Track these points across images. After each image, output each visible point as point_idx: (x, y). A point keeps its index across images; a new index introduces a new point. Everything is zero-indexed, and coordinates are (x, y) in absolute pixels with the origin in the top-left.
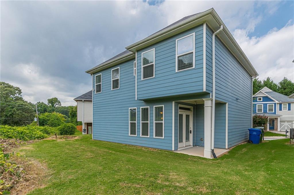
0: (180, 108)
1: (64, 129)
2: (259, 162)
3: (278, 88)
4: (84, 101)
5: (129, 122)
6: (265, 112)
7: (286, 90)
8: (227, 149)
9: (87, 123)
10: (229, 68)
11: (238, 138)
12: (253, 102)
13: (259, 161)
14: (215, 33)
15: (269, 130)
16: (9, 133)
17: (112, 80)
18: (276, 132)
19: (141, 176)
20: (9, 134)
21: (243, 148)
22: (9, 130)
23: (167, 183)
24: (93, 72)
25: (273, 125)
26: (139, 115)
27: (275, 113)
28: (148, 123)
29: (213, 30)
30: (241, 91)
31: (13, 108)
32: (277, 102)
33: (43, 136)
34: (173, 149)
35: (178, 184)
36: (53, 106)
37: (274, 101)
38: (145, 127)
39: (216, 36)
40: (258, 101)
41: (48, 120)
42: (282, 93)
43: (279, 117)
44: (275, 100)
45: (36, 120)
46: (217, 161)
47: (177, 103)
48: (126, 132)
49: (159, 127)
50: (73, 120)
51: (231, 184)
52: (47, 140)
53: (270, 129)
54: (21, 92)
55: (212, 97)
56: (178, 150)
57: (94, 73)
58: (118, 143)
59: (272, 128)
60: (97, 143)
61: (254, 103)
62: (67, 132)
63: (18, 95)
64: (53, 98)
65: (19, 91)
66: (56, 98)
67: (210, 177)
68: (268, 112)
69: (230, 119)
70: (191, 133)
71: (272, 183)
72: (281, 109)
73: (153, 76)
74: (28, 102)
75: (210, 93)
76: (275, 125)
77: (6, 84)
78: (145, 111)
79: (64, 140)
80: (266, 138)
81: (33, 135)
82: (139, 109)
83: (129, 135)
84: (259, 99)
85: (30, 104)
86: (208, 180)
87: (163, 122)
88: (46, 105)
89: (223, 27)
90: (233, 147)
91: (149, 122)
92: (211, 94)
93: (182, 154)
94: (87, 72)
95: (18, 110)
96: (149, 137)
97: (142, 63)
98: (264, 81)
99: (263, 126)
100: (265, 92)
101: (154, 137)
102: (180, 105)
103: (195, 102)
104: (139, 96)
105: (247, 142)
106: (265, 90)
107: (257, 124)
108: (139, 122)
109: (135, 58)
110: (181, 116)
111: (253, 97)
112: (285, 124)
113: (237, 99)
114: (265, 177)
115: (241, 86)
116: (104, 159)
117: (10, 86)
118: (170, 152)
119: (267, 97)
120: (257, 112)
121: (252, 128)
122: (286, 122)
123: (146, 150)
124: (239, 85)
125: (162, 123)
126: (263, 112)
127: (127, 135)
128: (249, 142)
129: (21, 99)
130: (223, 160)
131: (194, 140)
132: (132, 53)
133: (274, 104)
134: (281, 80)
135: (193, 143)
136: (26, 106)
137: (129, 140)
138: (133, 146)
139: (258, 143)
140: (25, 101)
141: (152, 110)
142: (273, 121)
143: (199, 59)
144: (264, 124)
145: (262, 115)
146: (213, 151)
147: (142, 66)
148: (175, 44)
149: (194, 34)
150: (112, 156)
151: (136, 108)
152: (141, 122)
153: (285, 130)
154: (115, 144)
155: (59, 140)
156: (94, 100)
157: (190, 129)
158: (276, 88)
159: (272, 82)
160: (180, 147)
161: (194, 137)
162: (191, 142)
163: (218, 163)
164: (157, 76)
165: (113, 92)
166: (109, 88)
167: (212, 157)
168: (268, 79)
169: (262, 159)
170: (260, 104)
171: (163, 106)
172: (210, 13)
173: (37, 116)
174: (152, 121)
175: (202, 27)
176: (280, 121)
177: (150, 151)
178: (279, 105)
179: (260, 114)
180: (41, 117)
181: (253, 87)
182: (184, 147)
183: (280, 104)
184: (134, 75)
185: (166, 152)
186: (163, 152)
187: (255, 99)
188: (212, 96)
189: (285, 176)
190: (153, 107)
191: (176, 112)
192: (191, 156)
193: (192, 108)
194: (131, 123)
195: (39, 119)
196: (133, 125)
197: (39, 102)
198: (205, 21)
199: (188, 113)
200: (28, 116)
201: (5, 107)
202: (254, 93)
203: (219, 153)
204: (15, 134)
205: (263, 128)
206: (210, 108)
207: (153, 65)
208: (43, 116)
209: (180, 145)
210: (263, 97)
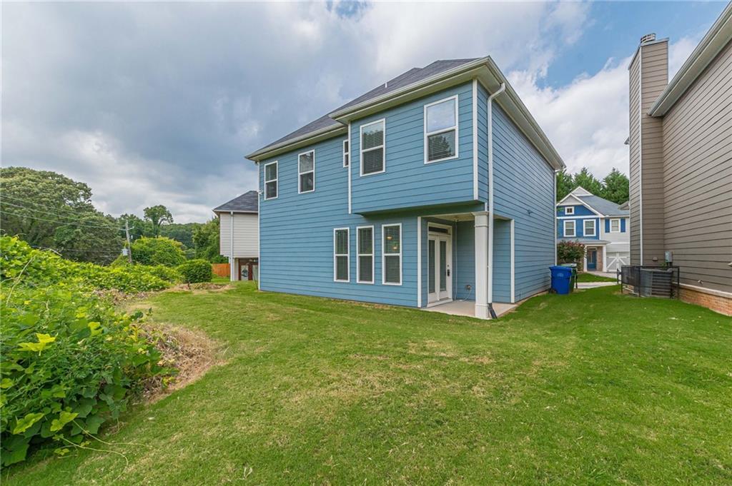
0: (432, 229)
1: (189, 271)
2: (569, 323)
3: (601, 189)
4: (234, 213)
5: (335, 255)
6: (580, 235)
7: (617, 194)
8: (513, 304)
9: (240, 259)
10: (515, 156)
11: (531, 283)
12: (558, 216)
13: (568, 321)
14: (493, 96)
15: (588, 270)
16: (100, 279)
17: (299, 174)
18: (600, 274)
19: (379, 346)
20: (101, 281)
21: (542, 302)
22: (100, 273)
23: (426, 354)
24: (260, 158)
25: (595, 261)
26: (355, 241)
27: (597, 237)
28: (371, 257)
29: (488, 90)
30: (536, 197)
31: (74, 227)
32: (600, 216)
33: (162, 285)
34: (419, 306)
35: (443, 354)
36: (155, 222)
37: (595, 214)
38: (366, 264)
39: (494, 101)
40: (566, 213)
41: (152, 253)
42: (609, 198)
43: (605, 244)
44: (597, 213)
45: (125, 252)
46: (499, 323)
47: (425, 220)
48: (329, 275)
49: (392, 263)
50: (201, 253)
51: (525, 352)
52: (173, 292)
53: (590, 267)
54: (91, 195)
55: (488, 210)
56: (428, 306)
57: (262, 160)
58: (313, 297)
59: (593, 266)
60: (271, 296)
61: (559, 218)
62: (196, 276)
63: (82, 199)
64: (156, 207)
65: (86, 191)
66: (163, 207)
67: (492, 344)
68: (584, 235)
69: (519, 248)
70: (448, 275)
71: (586, 349)
72: (607, 230)
73: (382, 169)
74: (105, 215)
75: (484, 203)
76: (598, 260)
77: (58, 176)
78: (365, 235)
79: (205, 292)
80: (581, 286)
81: (143, 283)
82: (353, 230)
83: (335, 280)
84: (568, 210)
85: (109, 218)
86: (489, 348)
87: (400, 255)
88: (140, 221)
89: (506, 87)
90: (523, 301)
91: (373, 255)
92: (486, 204)
93: (436, 313)
94: (249, 158)
95: (84, 232)
96: (373, 282)
97: (361, 144)
98: (577, 176)
99: (575, 263)
100: (578, 197)
101: (383, 283)
102: (430, 224)
103: (456, 217)
104: (356, 207)
105: (547, 292)
106: (579, 192)
107: (565, 258)
108: (354, 255)
109: (347, 134)
110: (432, 243)
111: (557, 207)
112: (616, 258)
113: (530, 212)
114: (577, 342)
115: (536, 188)
116: (302, 322)
117: (65, 181)
118: (416, 309)
119: (582, 207)
120: (565, 236)
121: (556, 265)
122: (618, 255)
123: (370, 308)
124: (533, 186)
125: (398, 257)
126: (575, 235)
127: (330, 280)
128: (550, 291)
129: (90, 208)
130: (508, 320)
131: (454, 288)
132: (340, 124)
133: (595, 220)
134: (607, 173)
135: (454, 293)
136: (104, 224)
137: (333, 291)
138: (342, 300)
139: (567, 293)
140: (99, 213)
141: (379, 233)
142: (594, 253)
143: (466, 143)
144: (578, 258)
145: (573, 241)
146: (490, 305)
147: (362, 151)
148: (423, 112)
149: (457, 96)
150: (313, 317)
151: (348, 228)
152: (358, 255)
153: (616, 271)
154: (307, 298)
155: (196, 293)
156: (263, 213)
157: (447, 268)
158: (599, 188)
159: (591, 177)
160: (431, 301)
161: (454, 283)
162: (449, 293)
163: (500, 326)
164: (390, 170)
165: (302, 197)
166: (295, 189)
167: (489, 316)
168: (584, 171)
169: (573, 318)
170: (570, 219)
171: (400, 224)
172: (485, 64)
173: (127, 245)
174: (379, 254)
175: (469, 85)
176: (608, 253)
177: (378, 309)
178: (604, 221)
179: (570, 240)
180: (137, 246)
181: (557, 188)
182: (438, 301)
183: (607, 221)
184: (344, 166)
185: (408, 311)
186: (402, 310)
187: (560, 211)
188: (488, 207)
189: (607, 340)
190: (381, 227)
191: (424, 237)
192: (453, 315)
193: (449, 228)
194: (338, 257)
195: (133, 250)
196: (342, 262)
197: (126, 215)
198: (476, 76)
199: (444, 237)
200: (105, 245)
201: (55, 225)
202: (559, 198)
203: (501, 309)
204: (112, 281)
205: (575, 265)
206: (485, 229)
207: (382, 149)
208: (141, 245)
209: (430, 297)
210: (575, 206)
